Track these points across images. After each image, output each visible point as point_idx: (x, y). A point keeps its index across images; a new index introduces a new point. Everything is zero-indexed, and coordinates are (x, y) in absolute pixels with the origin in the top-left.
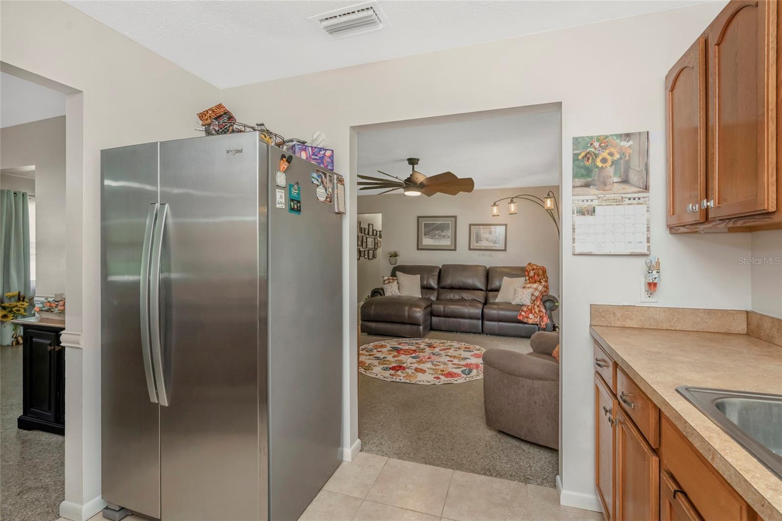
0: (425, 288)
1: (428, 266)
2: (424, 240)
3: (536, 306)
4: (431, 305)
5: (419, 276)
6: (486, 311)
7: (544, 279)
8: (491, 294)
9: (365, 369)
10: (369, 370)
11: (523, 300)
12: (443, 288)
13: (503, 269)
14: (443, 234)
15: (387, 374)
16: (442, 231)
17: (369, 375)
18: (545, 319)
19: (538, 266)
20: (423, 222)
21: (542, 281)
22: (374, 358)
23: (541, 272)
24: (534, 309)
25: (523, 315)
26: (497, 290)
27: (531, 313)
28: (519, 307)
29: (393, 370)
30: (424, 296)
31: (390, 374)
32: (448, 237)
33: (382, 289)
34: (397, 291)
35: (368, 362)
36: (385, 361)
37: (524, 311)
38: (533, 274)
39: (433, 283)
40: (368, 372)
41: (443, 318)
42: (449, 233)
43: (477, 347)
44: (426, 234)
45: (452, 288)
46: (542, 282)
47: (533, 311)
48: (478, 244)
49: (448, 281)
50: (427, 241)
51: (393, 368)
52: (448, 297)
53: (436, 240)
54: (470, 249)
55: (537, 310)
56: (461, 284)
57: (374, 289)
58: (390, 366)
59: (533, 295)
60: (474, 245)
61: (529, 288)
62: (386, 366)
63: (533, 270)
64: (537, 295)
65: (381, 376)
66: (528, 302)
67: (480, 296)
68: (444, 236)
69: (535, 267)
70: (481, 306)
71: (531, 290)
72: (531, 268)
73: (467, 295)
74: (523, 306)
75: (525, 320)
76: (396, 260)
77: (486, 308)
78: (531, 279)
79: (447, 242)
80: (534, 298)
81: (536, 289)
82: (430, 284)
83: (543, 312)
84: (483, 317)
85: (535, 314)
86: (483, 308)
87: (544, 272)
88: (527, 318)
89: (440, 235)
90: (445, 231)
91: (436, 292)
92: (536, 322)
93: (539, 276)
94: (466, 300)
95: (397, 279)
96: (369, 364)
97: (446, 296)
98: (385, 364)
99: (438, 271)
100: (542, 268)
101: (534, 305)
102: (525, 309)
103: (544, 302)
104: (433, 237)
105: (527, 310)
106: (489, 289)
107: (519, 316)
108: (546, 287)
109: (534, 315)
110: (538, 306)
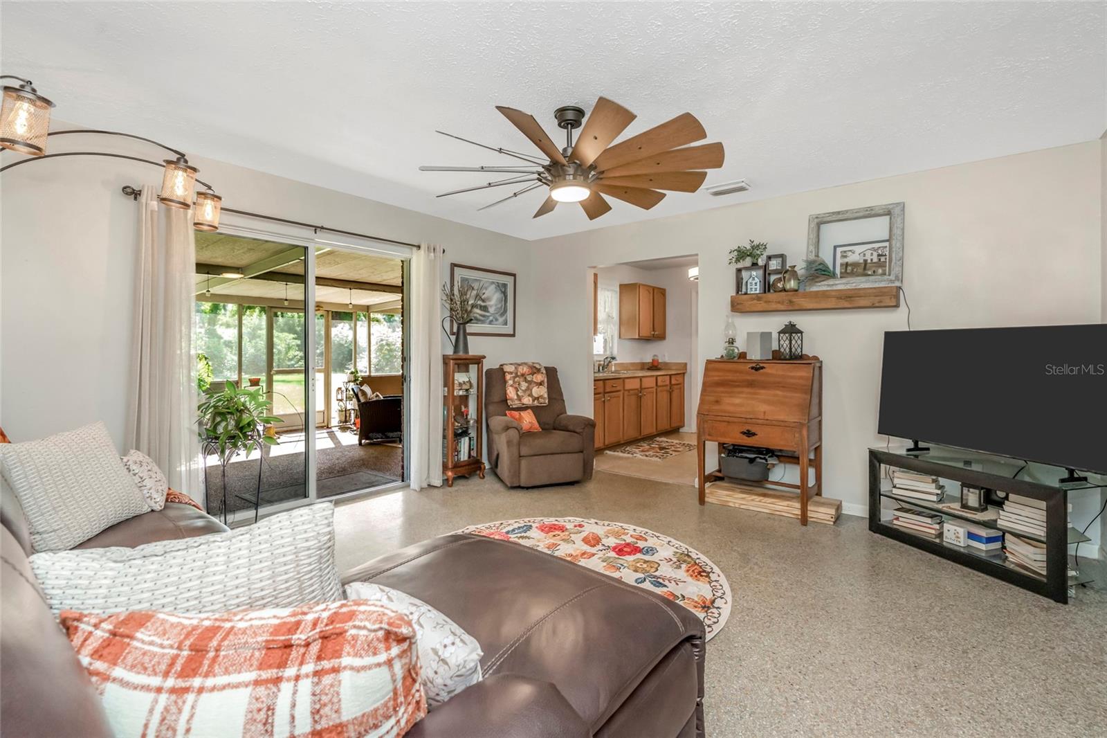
9: (688, 556)
10: (682, 554)
15: (651, 542)
17: (682, 544)
22: (666, 583)
29: (638, 547)
31: (646, 540)
35: (681, 574)
36: (644, 571)
40: (684, 550)
51: (636, 550)
58: (639, 556)
62: (647, 558)
65: (664, 539)
96: (679, 567)
98: (645, 562)
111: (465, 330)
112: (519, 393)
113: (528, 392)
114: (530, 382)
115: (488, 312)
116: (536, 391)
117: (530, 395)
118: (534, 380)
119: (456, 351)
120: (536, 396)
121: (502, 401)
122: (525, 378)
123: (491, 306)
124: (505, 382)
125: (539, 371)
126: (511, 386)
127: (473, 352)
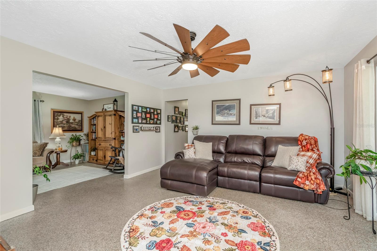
0: (215, 152)
1: (219, 136)
2: (216, 117)
3: (312, 174)
4: (217, 167)
5: (211, 143)
6: (263, 174)
7: (316, 148)
8: (267, 159)
11: (298, 167)
12: (229, 153)
13: (278, 139)
16: (230, 111)
18: (322, 186)
19: (309, 137)
20: (216, 104)
21: (314, 149)
23: (313, 142)
24: (310, 176)
25: (299, 181)
26: (273, 156)
27: (308, 180)
28: (295, 173)
30: (215, 158)
32: (234, 115)
33: (183, 153)
34: (193, 155)
37: (300, 178)
38: (305, 144)
39: (222, 148)
41: (227, 178)
42: (235, 112)
43: (255, 212)
44: (218, 113)
45: (236, 153)
46: (314, 151)
47: (310, 178)
48: (257, 120)
49: (233, 147)
50: (219, 118)
52: (233, 160)
53: (225, 117)
54: (251, 123)
55: (313, 177)
56: (243, 150)
57: (177, 153)
59: (307, 162)
60: (254, 120)
61: (303, 155)
63: (306, 139)
64: (311, 163)
66: (303, 168)
67: (258, 161)
68: (231, 114)
69: (307, 137)
70: (259, 170)
71: (305, 158)
72: (303, 138)
73: (248, 159)
74: (299, 173)
75: (302, 186)
76: (197, 132)
77: (264, 172)
78: (303, 148)
79: (233, 119)
80: (308, 165)
81: (310, 157)
82: (220, 149)
83: (319, 180)
84: (260, 179)
85: (312, 181)
86: (261, 172)
87: (316, 141)
88: (303, 184)
89: (228, 114)
90: (232, 111)
91: (224, 155)
92: (313, 188)
93: (311, 145)
94: (247, 163)
95: (194, 146)
97: (232, 159)
99: (226, 140)
100: (314, 138)
101: (310, 172)
102: (301, 175)
103: (319, 170)
104: (223, 115)
105: (303, 176)
106: (266, 155)
107: (295, 181)
108: (319, 155)
109: (310, 181)
110: (314, 174)
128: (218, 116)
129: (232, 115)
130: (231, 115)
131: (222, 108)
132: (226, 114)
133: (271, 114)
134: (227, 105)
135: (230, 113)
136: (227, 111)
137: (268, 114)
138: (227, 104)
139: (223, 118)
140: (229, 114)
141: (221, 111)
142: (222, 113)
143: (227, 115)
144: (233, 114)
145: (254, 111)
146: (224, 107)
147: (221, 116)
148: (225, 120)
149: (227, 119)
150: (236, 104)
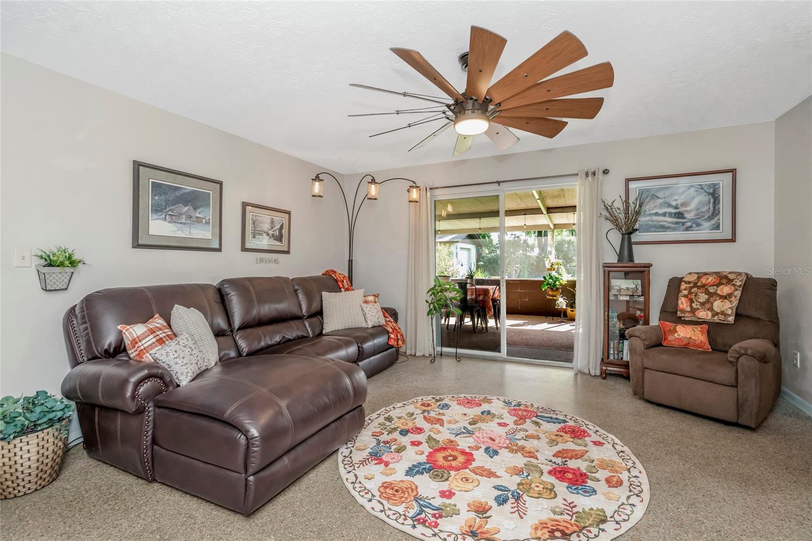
2: (152, 223)
12: (246, 327)
14: (198, 215)
16: (195, 209)
20: (149, 179)
32: (208, 223)
39: (222, 321)
42: (209, 213)
44: (157, 209)
45: (259, 324)
49: (253, 311)
50: (159, 227)
52: (263, 343)
53: (182, 226)
54: (244, 249)
56: (274, 314)
60: (250, 241)
68: (199, 220)
73: (288, 332)
74: (385, 328)
75: (396, 344)
77: (362, 342)
79: (203, 233)
82: (218, 324)
89: (191, 217)
90: (201, 209)
97: (260, 341)
102: (390, 330)
104: (174, 219)
107: (389, 341)
111: (629, 239)
112: (694, 305)
113: (708, 306)
114: (710, 295)
115: (684, 218)
116: (718, 305)
117: (711, 309)
118: (719, 292)
119: (620, 259)
120: (718, 311)
121: (673, 312)
122: (706, 289)
123: (688, 212)
124: (679, 291)
125: (729, 281)
126: (685, 296)
127: (638, 260)
128: (158, 219)
129: (202, 222)
130: (198, 222)
131: (171, 196)
132: (184, 217)
133: (278, 231)
134: (186, 191)
135: (197, 217)
136: (187, 208)
137: (273, 230)
138: (189, 187)
139: (176, 229)
140: (194, 219)
141: (167, 204)
142: (172, 210)
143: (189, 222)
144: (204, 221)
145: (251, 221)
146: (178, 193)
147: (170, 222)
148: (180, 234)
149: (188, 233)
150: (211, 192)
